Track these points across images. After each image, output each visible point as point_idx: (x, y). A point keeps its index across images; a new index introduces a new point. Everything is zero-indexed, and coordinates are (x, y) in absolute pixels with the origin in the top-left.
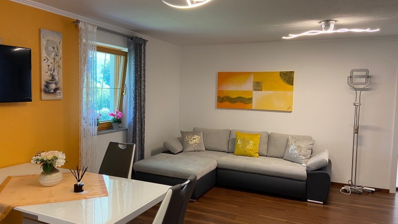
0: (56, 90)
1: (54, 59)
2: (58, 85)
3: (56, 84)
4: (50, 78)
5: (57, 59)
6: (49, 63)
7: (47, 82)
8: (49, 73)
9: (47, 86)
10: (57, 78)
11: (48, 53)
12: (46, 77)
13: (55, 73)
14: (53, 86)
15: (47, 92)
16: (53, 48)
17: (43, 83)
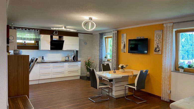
0: (159, 51)
1: (159, 40)
2: (160, 49)
3: (159, 48)
4: (157, 47)
5: (160, 39)
6: (157, 41)
7: (156, 48)
8: (157, 45)
9: (156, 49)
10: (159, 46)
11: (157, 38)
12: (155, 46)
13: (159, 45)
14: (158, 49)
15: (155, 51)
16: (159, 36)
17: (155, 48)
